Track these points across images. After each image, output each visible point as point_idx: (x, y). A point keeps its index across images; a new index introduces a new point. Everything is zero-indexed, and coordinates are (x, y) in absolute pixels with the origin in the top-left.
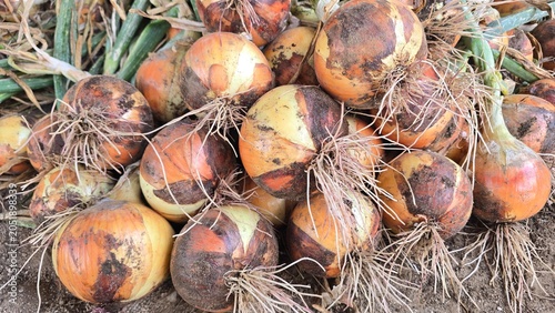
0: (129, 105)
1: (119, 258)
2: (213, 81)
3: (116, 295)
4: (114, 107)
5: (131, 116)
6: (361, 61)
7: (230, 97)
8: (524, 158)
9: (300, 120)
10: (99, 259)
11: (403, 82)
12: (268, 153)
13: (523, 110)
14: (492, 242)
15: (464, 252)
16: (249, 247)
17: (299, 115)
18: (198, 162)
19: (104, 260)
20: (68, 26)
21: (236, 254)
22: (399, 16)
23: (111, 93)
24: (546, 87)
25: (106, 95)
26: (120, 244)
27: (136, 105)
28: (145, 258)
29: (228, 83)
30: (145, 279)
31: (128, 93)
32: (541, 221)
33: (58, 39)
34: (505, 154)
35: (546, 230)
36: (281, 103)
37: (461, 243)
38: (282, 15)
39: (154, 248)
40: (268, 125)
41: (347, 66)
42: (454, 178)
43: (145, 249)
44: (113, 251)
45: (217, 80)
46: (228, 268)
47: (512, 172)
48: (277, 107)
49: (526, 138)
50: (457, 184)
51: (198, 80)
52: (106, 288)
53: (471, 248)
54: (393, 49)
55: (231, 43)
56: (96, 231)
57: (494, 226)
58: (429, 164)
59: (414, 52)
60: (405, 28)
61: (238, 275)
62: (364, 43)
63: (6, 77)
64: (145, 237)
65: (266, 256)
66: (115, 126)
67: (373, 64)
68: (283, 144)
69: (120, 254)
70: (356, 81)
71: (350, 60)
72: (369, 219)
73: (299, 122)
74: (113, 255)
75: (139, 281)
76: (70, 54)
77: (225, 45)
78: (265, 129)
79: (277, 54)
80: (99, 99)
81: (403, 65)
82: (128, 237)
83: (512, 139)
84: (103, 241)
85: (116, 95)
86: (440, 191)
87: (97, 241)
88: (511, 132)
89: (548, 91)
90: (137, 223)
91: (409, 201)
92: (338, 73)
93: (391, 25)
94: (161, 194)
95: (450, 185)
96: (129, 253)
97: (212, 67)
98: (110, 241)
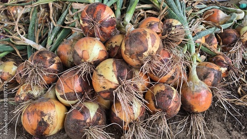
0: (53, 62)
1: (45, 120)
2: (83, 56)
3: (44, 133)
4: (47, 63)
5: (54, 66)
6: (136, 53)
7: (90, 62)
8: (201, 89)
9: (113, 73)
10: (38, 120)
11: (150, 61)
12: (101, 84)
13: (206, 69)
14: (189, 120)
15: (179, 123)
16: (93, 118)
17: (113, 71)
18: (77, 86)
19: (39, 120)
20: (34, 25)
21: (88, 121)
22: (150, 38)
23: (47, 58)
24: (219, 59)
25: (45, 58)
26: (46, 115)
27: (56, 62)
28: (55, 120)
29: (89, 57)
30: (54, 128)
31: (53, 57)
32: (211, 112)
33: (30, 31)
34: (194, 87)
35: (212, 116)
36: (107, 66)
37: (178, 120)
38: (112, 31)
39: (59, 117)
40: (102, 74)
41: (131, 55)
42: (172, 95)
43: (55, 117)
44: (43, 117)
45: (85, 55)
46: (85, 126)
47: (196, 94)
48: (105, 67)
49: (206, 80)
50: (173, 98)
51: (78, 55)
52: (40, 131)
53: (181, 122)
54: (147, 49)
55: (91, 42)
56: (37, 110)
57: (190, 114)
58: (163, 90)
59: (155, 50)
60: (152, 42)
61: (88, 128)
62: (136, 47)
63: (8, 45)
64: (55, 112)
65: (100, 122)
66: (48, 71)
67: (140, 54)
68: (106, 81)
69: (46, 119)
70: (134, 60)
71: (132, 52)
72: (139, 109)
73: (113, 74)
74: (43, 119)
76: (34, 36)
77: (89, 43)
78: (101, 76)
79: (110, 45)
80: (42, 60)
81: (151, 56)
82: (49, 113)
83: (199, 81)
84: (39, 114)
85: (48, 58)
86: (166, 100)
87: (37, 113)
88: (199, 77)
89: (219, 61)
90: (53, 107)
91: (155, 104)
92: (128, 56)
93: (147, 41)
94: (62, 96)
95: (170, 98)
96: (49, 118)
97: (83, 51)
98: (42, 114)
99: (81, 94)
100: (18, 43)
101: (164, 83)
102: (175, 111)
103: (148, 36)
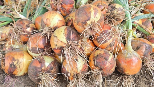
0: (29, 27)
1: (14, 64)
2: (47, 23)
3: (13, 73)
4: (25, 27)
6: (81, 22)
8: (133, 56)
9: (64, 35)
10: (10, 63)
11: (91, 28)
13: (139, 42)
14: (122, 80)
15: (113, 81)
16: (48, 67)
17: (64, 34)
18: (40, 43)
19: (11, 63)
20: (27, 7)
21: (43, 68)
23: (25, 23)
24: (152, 37)
25: (23, 24)
26: (15, 60)
27: (31, 27)
28: (22, 66)
29: (50, 24)
30: (21, 71)
31: (29, 24)
32: (140, 77)
33: (24, 10)
34: (127, 54)
35: (141, 80)
37: (113, 79)
39: (25, 63)
41: (78, 22)
43: (22, 63)
44: (13, 62)
46: (40, 72)
47: (128, 60)
48: (59, 31)
49: (138, 51)
50: (109, 60)
51: (44, 22)
52: (10, 71)
53: (115, 81)
54: (90, 19)
55: (53, 14)
56: (11, 56)
57: (123, 75)
58: (102, 53)
59: (96, 20)
60: (94, 14)
61: (43, 74)
62: (82, 17)
64: (23, 60)
65: (52, 71)
66: (24, 32)
67: (85, 23)
68: (58, 41)
69: (15, 63)
70: (80, 27)
71: (79, 21)
72: (82, 65)
73: (64, 36)
74: (13, 63)
75: (19, 71)
77: (51, 14)
78: (55, 36)
79: (68, 18)
80: (21, 24)
81: (93, 24)
82: (18, 59)
83: (132, 50)
86: (103, 61)
87: (10, 58)
88: (133, 48)
89: (152, 38)
90: (22, 56)
91: (94, 63)
92: (76, 24)
93: (90, 13)
95: (107, 60)
96: (17, 63)
97: (47, 19)
98: (13, 59)
99: (43, 50)
100: (16, 17)
101: (104, 49)
102: (109, 70)
103: (92, 9)
